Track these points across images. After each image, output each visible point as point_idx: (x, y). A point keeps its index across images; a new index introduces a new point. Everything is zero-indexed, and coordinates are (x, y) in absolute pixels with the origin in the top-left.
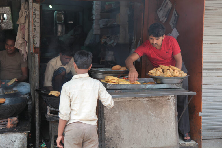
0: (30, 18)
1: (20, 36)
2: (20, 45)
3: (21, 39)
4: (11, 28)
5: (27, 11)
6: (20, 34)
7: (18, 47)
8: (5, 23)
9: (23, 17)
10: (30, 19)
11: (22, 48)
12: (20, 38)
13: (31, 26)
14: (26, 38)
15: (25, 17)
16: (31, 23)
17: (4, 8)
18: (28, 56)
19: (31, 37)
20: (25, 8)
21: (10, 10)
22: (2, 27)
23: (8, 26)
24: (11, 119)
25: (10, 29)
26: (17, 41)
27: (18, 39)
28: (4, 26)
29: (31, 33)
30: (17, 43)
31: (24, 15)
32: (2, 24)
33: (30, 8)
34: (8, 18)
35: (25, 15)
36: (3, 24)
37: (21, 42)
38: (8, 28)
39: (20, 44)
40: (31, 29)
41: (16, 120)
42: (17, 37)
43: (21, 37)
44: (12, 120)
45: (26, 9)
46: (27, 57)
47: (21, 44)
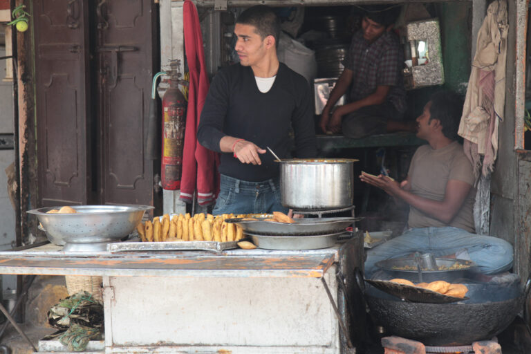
0: (518, 47)
1: (476, 101)
2: (474, 127)
3: (478, 110)
4: (440, 79)
5: (503, 26)
6: (476, 97)
7: (467, 133)
8: (423, 67)
9: (490, 45)
10: (518, 51)
11: (477, 138)
12: (475, 108)
13: (518, 72)
14: (498, 107)
15: (497, 44)
16: (518, 62)
17: (421, 25)
18: (496, 161)
19: (517, 102)
20: (498, 20)
21: (438, 30)
22: (415, 80)
23: (431, 75)
24: (485, 345)
25: (435, 82)
26: (467, 117)
27: (470, 112)
28: (418, 75)
29: (517, 91)
30: (466, 123)
31: (494, 41)
32: (415, 69)
33: (518, 19)
34: (431, 53)
35: (499, 38)
36: (417, 71)
37: (478, 120)
38: (431, 81)
39: (473, 124)
40: (518, 80)
41: (498, 351)
42: (466, 105)
43: (478, 105)
44: (486, 348)
45: (501, 22)
46: (493, 163)
47: (478, 126)
